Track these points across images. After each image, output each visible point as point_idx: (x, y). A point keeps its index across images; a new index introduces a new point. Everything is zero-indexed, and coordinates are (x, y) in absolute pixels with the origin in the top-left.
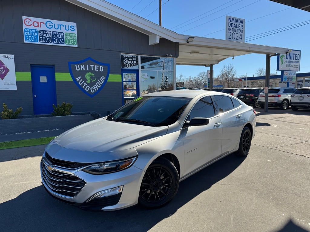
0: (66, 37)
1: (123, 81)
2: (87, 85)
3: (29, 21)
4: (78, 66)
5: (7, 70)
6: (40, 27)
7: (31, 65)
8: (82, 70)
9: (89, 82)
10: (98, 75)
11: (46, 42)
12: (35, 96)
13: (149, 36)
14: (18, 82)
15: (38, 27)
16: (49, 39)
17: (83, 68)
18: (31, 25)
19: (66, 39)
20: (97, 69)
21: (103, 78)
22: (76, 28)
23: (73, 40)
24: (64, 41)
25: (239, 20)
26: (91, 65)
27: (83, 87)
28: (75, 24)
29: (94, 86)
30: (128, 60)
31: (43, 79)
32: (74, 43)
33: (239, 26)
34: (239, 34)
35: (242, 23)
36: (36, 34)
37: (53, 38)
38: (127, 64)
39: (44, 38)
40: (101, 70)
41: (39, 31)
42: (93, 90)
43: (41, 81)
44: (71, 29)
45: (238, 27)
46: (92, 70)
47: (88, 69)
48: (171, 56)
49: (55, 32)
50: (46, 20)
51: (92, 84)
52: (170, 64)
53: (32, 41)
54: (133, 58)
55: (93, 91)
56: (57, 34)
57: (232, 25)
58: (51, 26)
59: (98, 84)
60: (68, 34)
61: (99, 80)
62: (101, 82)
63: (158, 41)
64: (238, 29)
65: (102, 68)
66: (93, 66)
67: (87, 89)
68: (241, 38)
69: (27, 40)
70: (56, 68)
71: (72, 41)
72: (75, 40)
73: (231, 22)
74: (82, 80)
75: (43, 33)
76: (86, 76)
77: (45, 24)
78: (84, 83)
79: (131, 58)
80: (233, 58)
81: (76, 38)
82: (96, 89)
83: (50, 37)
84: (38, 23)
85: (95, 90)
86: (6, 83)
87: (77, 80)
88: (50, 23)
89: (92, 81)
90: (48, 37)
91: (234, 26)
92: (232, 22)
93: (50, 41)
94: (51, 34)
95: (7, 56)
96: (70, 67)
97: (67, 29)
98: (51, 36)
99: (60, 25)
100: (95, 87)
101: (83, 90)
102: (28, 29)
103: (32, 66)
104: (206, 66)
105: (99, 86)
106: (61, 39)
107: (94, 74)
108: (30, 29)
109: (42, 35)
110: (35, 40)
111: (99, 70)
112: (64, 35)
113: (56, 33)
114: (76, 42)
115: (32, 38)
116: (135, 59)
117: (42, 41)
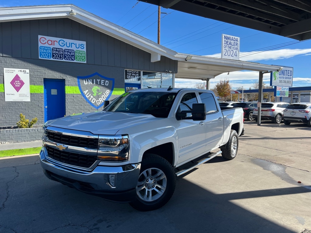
0: (76, 54)
2: (93, 97)
3: (44, 39)
4: (86, 80)
5: (22, 83)
6: (54, 45)
8: (89, 84)
9: (95, 95)
11: (59, 58)
12: (46, 107)
13: (151, 54)
14: (31, 94)
15: (52, 45)
16: (61, 56)
17: (90, 82)
18: (46, 43)
19: (76, 56)
20: (103, 83)
22: (85, 46)
24: (74, 58)
26: (98, 80)
27: (90, 100)
28: (84, 43)
29: (99, 99)
30: (131, 75)
31: (54, 92)
32: (83, 60)
33: (234, 44)
34: (235, 51)
35: (237, 41)
37: (65, 55)
38: (130, 79)
39: (57, 55)
40: (107, 84)
41: (52, 49)
43: (52, 94)
44: (81, 47)
46: (99, 84)
47: (95, 83)
48: (171, 72)
49: (67, 49)
50: (59, 39)
51: (98, 97)
53: (45, 58)
54: (135, 73)
55: (98, 103)
56: (68, 52)
57: (227, 43)
58: (63, 44)
59: (103, 97)
60: (78, 52)
61: (104, 93)
62: (106, 95)
63: (159, 59)
64: (233, 46)
65: (107, 82)
66: (100, 80)
67: (93, 101)
68: (236, 55)
69: (41, 57)
70: (66, 81)
71: (81, 58)
72: (84, 57)
73: (226, 40)
74: (89, 93)
75: (56, 50)
76: (93, 90)
77: (58, 42)
78: (90, 96)
79: (134, 73)
80: (228, 74)
81: (85, 55)
82: (101, 101)
83: (62, 54)
84: (52, 41)
85: (100, 102)
86: (20, 95)
88: (63, 42)
89: (98, 94)
90: (60, 54)
91: (230, 44)
92: (228, 40)
93: (62, 58)
94: (63, 51)
95: (23, 71)
96: (79, 81)
97: (78, 47)
98: (63, 53)
99: (72, 44)
100: (101, 99)
101: (90, 102)
102: (43, 47)
103: (45, 80)
104: (202, 80)
105: (104, 98)
106: (72, 56)
107: (100, 88)
108: (44, 47)
109: (55, 52)
110: (48, 56)
112: (74, 53)
113: (67, 50)
114: (85, 58)
115: (46, 55)
116: (138, 74)
117: (55, 57)
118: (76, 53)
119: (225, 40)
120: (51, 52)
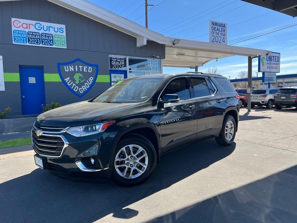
0: (55, 39)
1: (111, 82)
2: (75, 85)
3: (19, 23)
4: (67, 67)
6: (29, 28)
7: (19, 65)
8: (71, 71)
9: (77, 82)
10: (86, 76)
11: (35, 43)
12: (24, 97)
13: (136, 38)
14: (6, 83)
15: (27, 28)
16: (38, 40)
17: (72, 68)
18: (20, 26)
20: (85, 70)
21: (91, 79)
22: (64, 30)
23: (62, 41)
24: (53, 43)
25: (222, 24)
26: (80, 66)
27: (72, 88)
28: (64, 26)
29: (83, 87)
30: (116, 61)
31: (32, 80)
32: (63, 45)
33: (222, 30)
34: (222, 37)
35: (225, 27)
36: (25, 36)
37: (42, 39)
38: (115, 65)
39: (33, 40)
40: (90, 71)
41: (28, 33)
42: (82, 91)
43: (30, 82)
44: (60, 31)
45: (220, 30)
46: (81, 71)
47: (77, 70)
48: (158, 57)
49: (44, 33)
50: (35, 22)
51: (80, 85)
52: (157, 65)
53: (20, 42)
54: (121, 59)
56: (45, 36)
57: (215, 29)
58: (40, 27)
59: (86, 85)
60: (57, 36)
61: (87, 81)
62: (90, 83)
63: (145, 43)
64: (221, 32)
65: (90, 69)
66: (82, 67)
67: (76, 90)
68: (224, 42)
69: (15, 41)
70: (44, 69)
71: (61, 43)
72: (64, 41)
74: (70, 81)
75: (32, 34)
76: (75, 77)
77: (34, 25)
78: (73, 83)
79: (119, 59)
80: (217, 61)
81: (65, 40)
82: (85, 89)
83: (39, 39)
84: (27, 24)
85: (83, 91)
87: (66, 81)
88: (39, 25)
89: (81, 82)
90: (37, 39)
91: (217, 30)
92: (215, 26)
93: (39, 43)
94: (40, 36)
96: (59, 68)
97: (56, 31)
98: (40, 37)
99: (49, 27)
100: (84, 87)
101: (72, 91)
102: (17, 30)
103: (21, 67)
104: (191, 68)
105: (88, 86)
106: (50, 41)
107: (82, 75)
108: (19, 31)
109: (31, 36)
110: (23, 41)
111: (88, 71)
112: (53, 37)
113: (45, 35)
114: (65, 43)
115: (21, 39)
116: (123, 60)
117: (31, 42)
118: (54, 37)
119: (213, 26)
120: (26, 36)
